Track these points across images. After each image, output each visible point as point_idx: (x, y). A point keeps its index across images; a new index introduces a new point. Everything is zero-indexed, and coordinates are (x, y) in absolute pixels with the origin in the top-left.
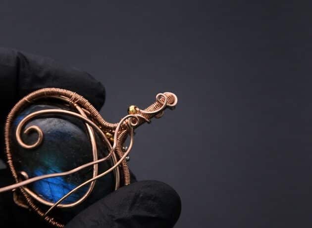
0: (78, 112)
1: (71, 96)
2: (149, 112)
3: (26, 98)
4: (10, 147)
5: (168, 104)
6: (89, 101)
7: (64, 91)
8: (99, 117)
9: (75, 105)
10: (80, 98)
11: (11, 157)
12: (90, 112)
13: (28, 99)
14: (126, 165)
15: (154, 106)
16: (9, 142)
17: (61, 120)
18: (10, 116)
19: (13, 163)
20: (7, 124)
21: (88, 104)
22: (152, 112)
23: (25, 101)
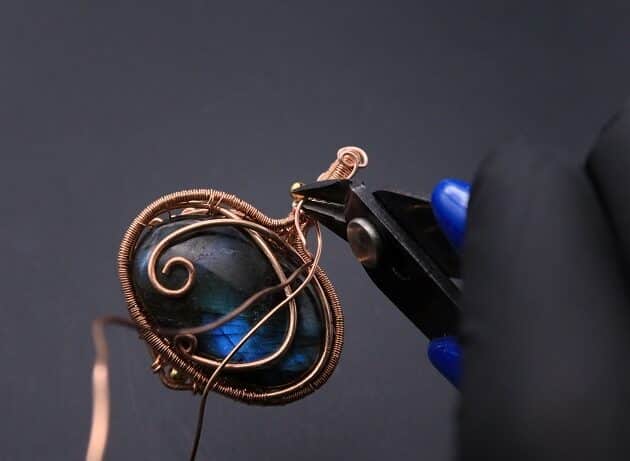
0: (227, 217)
1: (209, 197)
3: (138, 221)
6: (237, 197)
8: (260, 215)
9: (218, 208)
10: (223, 195)
21: (237, 200)
23: (138, 224)
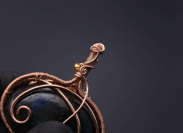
1: (35, 75)
3: (6, 91)
4: (11, 128)
5: (100, 51)
6: (48, 74)
7: (29, 75)
8: (60, 80)
9: (41, 80)
10: (42, 74)
12: (53, 80)
13: (8, 91)
14: (92, 102)
15: (92, 56)
16: (9, 125)
17: (36, 94)
20: (2, 114)
21: (48, 75)
22: (93, 60)
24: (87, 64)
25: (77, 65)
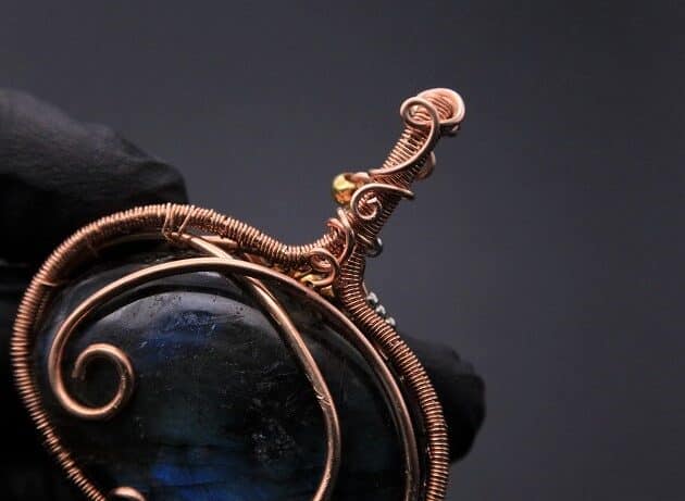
2: (400, 166)
3: (39, 278)
5: (442, 122)
6: (218, 212)
7: (138, 212)
10: (191, 211)
11: (71, 458)
12: (234, 239)
13: (47, 279)
14: (398, 343)
15: (405, 141)
16: (47, 419)
17: (162, 295)
18: (18, 346)
19: (85, 474)
20: (22, 373)
21: (217, 218)
22: (408, 162)
23: (42, 286)
24: (384, 178)
25: (341, 183)
